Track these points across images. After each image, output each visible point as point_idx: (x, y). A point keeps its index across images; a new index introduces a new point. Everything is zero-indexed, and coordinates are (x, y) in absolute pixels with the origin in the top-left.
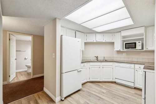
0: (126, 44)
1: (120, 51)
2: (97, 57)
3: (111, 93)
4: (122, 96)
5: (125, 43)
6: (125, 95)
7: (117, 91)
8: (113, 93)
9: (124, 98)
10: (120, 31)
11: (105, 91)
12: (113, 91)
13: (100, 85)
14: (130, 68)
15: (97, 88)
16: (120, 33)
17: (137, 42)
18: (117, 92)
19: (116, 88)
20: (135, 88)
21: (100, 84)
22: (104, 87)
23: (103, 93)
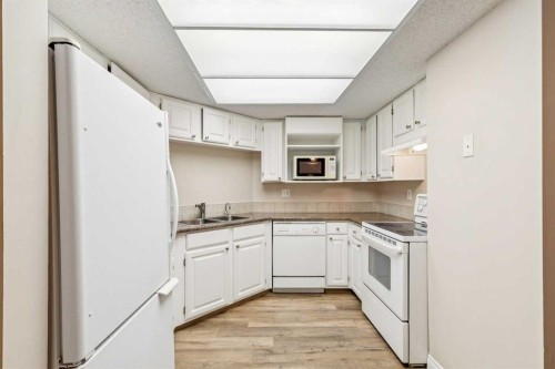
0: (299, 160)
1: (281, 183)
2: (202, 207)
3: (292, 339)
4: (324, 334)
5: (295, 158)
6: (325, 324)
7: (297, 320)
8: (296, 334)
9: (333, 338)
10: (282, 116)
11: (268, 342)
12: (294, 328)
13: (231, 320)
14: (316, 234)
15: (234, 339)
16: (280, 124)
17: (327, 158)
18: (304, 328)
19: (289, 311)
20: (327, 292)
21: (230, 318)
22: (251, 325)
23: (270, 352)
